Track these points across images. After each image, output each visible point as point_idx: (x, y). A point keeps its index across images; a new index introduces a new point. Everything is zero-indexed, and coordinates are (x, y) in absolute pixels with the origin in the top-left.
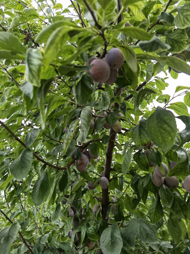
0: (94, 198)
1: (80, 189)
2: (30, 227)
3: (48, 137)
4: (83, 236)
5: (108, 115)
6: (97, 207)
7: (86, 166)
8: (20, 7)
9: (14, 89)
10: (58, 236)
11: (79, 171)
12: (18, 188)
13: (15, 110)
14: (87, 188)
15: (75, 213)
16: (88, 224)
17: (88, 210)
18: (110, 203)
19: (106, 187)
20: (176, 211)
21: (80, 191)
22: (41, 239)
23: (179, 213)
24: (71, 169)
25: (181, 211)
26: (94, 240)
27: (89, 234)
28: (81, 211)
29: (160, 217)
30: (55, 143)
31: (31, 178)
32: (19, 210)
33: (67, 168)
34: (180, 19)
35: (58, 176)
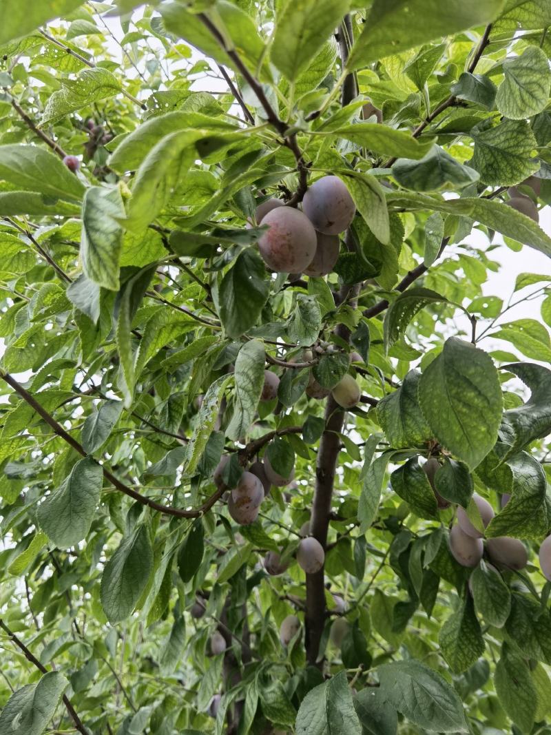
0: (282, 599)
1: (241, 571)
2: (99, 685)
3: (148, 424)
4: (251, 711)
5: (316, 360)
6: (292, 627)
7: (256, 507)
8: (70, 65)
9: (53, 291)
10: (179, 713)
11: (237, 520)
12: (64, 571)
13: (56, 347)
14: (261, 572)
15: (228, 643)
16: (264, 675)
17: (266, 635)
18: (330, 613)
19: (317, 568)
20: (518, 637)
21: (242, 581)
22: (130, 721)
23: (527, 644)
24: (215, 515)
25: (534, 638)
26: (282, 723)
27: (266, 707)
28: (246, 640)
29: (473, 654)
30: (167, 441)
31: (102, 540)
32: (65, 634)
33: (202, 512)
34: (512, 93)
35: (177, 537)
